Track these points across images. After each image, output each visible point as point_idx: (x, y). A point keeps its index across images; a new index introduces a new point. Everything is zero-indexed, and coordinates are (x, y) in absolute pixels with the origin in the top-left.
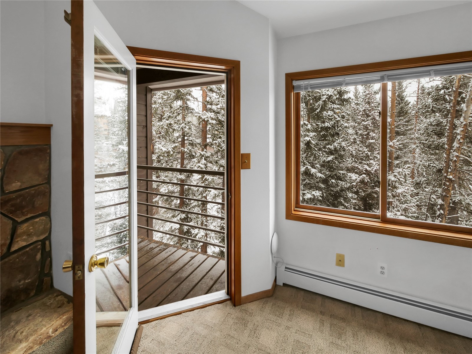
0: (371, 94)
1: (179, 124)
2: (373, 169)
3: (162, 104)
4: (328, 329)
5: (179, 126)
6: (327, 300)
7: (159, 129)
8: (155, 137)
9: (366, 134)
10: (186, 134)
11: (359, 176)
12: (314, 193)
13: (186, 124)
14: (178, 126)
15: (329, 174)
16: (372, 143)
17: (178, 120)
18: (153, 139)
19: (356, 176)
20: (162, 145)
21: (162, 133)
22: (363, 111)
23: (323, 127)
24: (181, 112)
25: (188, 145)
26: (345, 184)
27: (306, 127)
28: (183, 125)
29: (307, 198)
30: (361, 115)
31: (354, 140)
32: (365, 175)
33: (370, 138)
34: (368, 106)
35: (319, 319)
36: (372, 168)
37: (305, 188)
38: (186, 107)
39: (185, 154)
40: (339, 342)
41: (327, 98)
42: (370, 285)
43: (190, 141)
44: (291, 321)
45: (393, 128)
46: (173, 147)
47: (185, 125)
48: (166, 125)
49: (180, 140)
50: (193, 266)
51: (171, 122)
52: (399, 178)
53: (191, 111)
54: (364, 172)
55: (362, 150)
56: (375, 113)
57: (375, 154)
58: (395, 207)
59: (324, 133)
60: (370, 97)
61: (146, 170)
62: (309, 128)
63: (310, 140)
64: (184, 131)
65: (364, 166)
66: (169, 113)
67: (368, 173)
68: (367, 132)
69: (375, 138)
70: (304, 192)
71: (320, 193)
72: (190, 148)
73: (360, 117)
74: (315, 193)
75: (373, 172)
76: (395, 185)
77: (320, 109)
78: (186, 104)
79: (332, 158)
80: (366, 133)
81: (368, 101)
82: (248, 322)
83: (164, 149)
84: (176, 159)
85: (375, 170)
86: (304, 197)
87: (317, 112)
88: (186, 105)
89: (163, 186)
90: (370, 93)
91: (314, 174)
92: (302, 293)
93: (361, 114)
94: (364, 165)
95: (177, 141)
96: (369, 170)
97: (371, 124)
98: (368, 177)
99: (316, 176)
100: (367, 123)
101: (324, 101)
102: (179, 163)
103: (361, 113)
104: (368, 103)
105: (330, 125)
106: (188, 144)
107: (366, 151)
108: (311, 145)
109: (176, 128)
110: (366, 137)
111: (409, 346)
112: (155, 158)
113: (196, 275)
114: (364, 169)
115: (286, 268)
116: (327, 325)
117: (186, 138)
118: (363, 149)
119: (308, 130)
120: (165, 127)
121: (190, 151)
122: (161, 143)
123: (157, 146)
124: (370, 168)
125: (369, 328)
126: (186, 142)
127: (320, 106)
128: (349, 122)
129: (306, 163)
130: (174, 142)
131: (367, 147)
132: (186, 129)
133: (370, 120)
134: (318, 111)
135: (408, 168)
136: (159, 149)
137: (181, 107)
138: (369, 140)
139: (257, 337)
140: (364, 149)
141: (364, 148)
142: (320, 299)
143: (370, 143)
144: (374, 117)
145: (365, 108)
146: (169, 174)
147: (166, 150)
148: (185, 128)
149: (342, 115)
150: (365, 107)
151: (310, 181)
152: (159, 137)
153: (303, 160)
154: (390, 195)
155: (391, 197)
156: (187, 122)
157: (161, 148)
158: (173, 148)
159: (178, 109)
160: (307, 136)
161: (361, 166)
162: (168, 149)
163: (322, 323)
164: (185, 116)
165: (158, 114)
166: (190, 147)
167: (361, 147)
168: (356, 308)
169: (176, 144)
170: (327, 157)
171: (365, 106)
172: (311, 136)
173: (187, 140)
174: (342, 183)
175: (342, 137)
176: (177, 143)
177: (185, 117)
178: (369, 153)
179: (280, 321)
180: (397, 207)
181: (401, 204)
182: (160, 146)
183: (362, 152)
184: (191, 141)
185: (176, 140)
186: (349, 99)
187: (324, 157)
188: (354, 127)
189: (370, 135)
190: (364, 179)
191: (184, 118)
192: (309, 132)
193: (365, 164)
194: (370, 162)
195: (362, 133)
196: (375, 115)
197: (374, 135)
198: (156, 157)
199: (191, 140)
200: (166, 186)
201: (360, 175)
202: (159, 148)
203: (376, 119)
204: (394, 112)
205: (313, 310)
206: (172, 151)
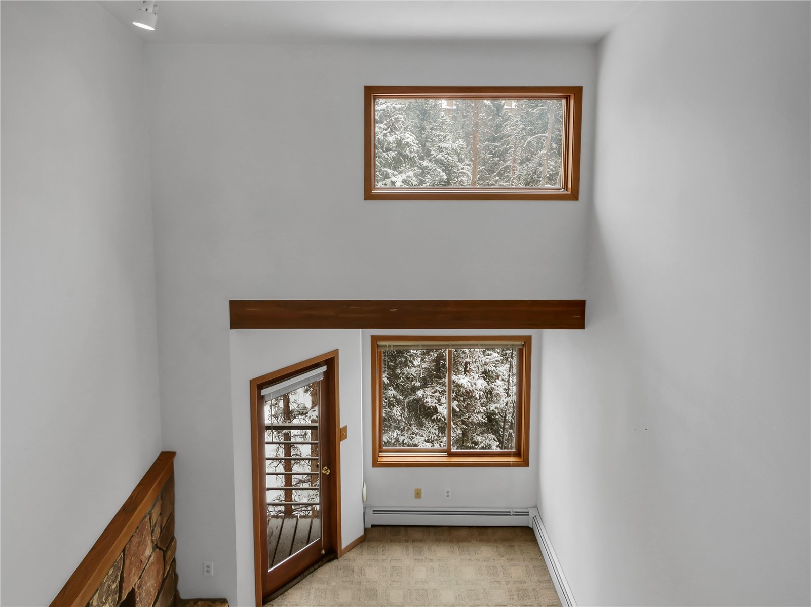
4: (412, 551)
6: (409, 529)
35: (405, 546)
40: (420, 557)
42: (434, 507)
44: (385, 555)
50: (274, 534)
82: (354, 567)
92: (388, 528)
111: (462, 544)
113: (284, 543)
115: (374, 511)
116: (411, 549)
125: (438, 541)
139: (364, 575)
142: (403, 529)
163: (407, 548)
168: (430, 529)
179: (377, 558)
205: (399, 541)
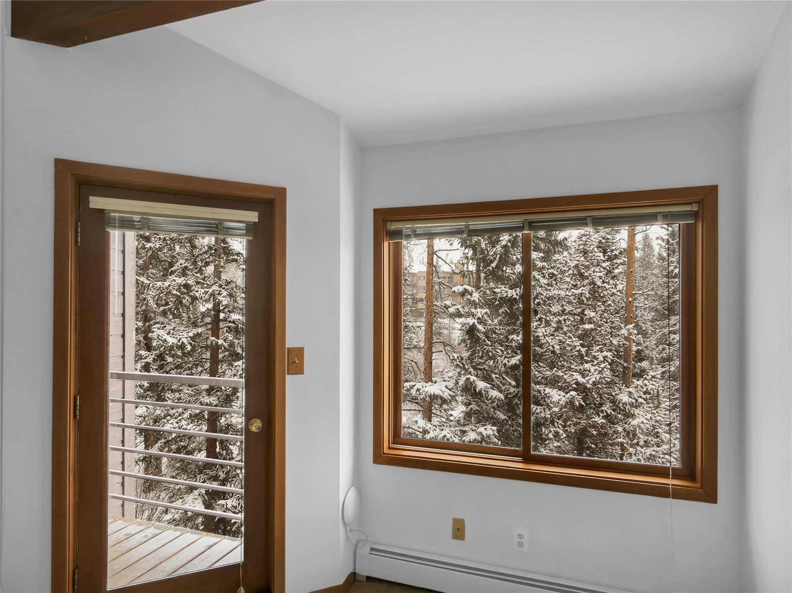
0: (588, 236)
1: (205, 285)
2: (589, 380)
3: (169, 242)
5: (207, 290)
7: (161, 295)
8: (155, 312)
9: (579, 313)
10: (221, 308)
11: (564, 394)
12: (481, 429)
13: (221, 286)
14: (203, 291)
15: (514, 391)
16: (588, 330)
17: (205, 277)
18: (150, 316)
19: (560, 395)
20: (167, 331)
21: (170, 303)
22: (574, 267)
23: (503, 297)
24: (211, 260)
25: (227, 331)
26: (543, 412)
27: (469, 297)
28: (214, 287)
29: (468, 440)
30: (571, 276)
31: (558, 323)
32: (575, 392)
33: (585, 320)
34: (582, 259)
36: (587, 378)
37: (469, 421)
38: (224, 250)
39: (220, 351)
41: (509, 241)
42: (503, 567)
43: (230, 322)
45: (630, 302)
46: (192, 335)
47: (219, 289)
48: (176, 288)
49: (208, 320)
51: (189, 282)
52: (637, 398)
53: (236, 257)
54: (574, 386)
55: (570, 343)
56: (594, 272)
57: (594, 351)
58: (633, 455)
59: (505, 310)
60: (586, 241)
61: (121, 382)
62: (475, 299)
63: (474, 323)
64: (217, 301)
65: (573, 375)
66: (184, 261)
67: (581, 388)
68: (581, 309)
69: (595, 320)
70: (464, 429)
71: (493, 431)
72: (231, 338)
73: (568, 279)
74: (485, 429)
75: (589, 386)
76: (630, 411)
77: (496, 262)
78: (224, 241)
79: (519, 360)
80: (579, 310)
81: (584, 249)
83: (171, 340)
84: (200, 362)
85: (594, 382)
86: (464, 439)
87: (492, 268)
88: (224, 244)
89: (168, 420)
90: (587, 233)
91: (483, 392)
93: (571, 274)
94: (574, 373)
95: (201, 322)
96: (581, 383)
97: (589, 293)
98: (581, 397)
99: (489, 396)
100: (579, 291)
101: (505, 247)
102: (206, 370)
103: (571, 272)
104: (583, 252)
105: (517, 295)
106: (225, 329)
107: (578, 346)
108: (478, 334)
109: (198, 295)
110: (579, 318)
112: (151, 359)
114: (575, 381)
115: (372, 549)
117: (222, 316)
118: (572, 342)
119: (474, 304)
120: (175, 292)
121: (232, 345)
122: (165, 327)
123: (154, 334)
124: (584, 378)
126: (221, 325)
127: (498, 256)
128: (550, 289)
129: (470, 370)
130: (195, 325)
131: (581, 337)
132: (220, 298)
133: (587, 285)
134: (494, 265)
135: (653, 379)
136: (160, 339)
137: (210, 248)
138: (584, 324)
140: (574, 343)
141: (574, 339)
143: (584, 330)
144: (593, 280)
145: (577, 262)
146: (182, 395)
147: (175, 341)
148: (219, 294)
149: (550, 273)
150: (578, 260)
151: (478, 406)
152: (164, 314)
153: (463, 364)
154: (620, 431)
155: (622, 434)
156: (224, 281)
157: (164, 337)
158: (191, 338)
159: (206, 252)
160: (471, 316)
161: (569, 375)
162: (180, 339)
164: (221, 270)
165: (163, 261)
166: (229, 335)
167: (569, 337)
169: (200, 330)
170: (510, 357)
171: (578, 258)
172: (479, 315)
173: (225, 320)
174: (537, 409)
175: (537, 319)
176: (201, 326)
177: (220, 272)
178: (583, 350)
180: (637, 455)
181: (644, 448)
182: (163, 333)
183: (572, 347)
184: (234, 322)
185: (199, 320)
186: (563, 240)
187: (505, 358)
188: (559, 298)
189: (585, 315)
190: (573, 400)
191: (218, 273)
192: (476, 308)
193: (576, 371)
194: (585, 367)
195: (572, 311)
196: (595, 277)
197: (593, 314)
198: (153, 356)
199: (232, 320)
200: (176, 420)
201: (567, 393)
202: (160, 337)
203: (596, 285)
204: (632, 271)
206: (191, 344)
